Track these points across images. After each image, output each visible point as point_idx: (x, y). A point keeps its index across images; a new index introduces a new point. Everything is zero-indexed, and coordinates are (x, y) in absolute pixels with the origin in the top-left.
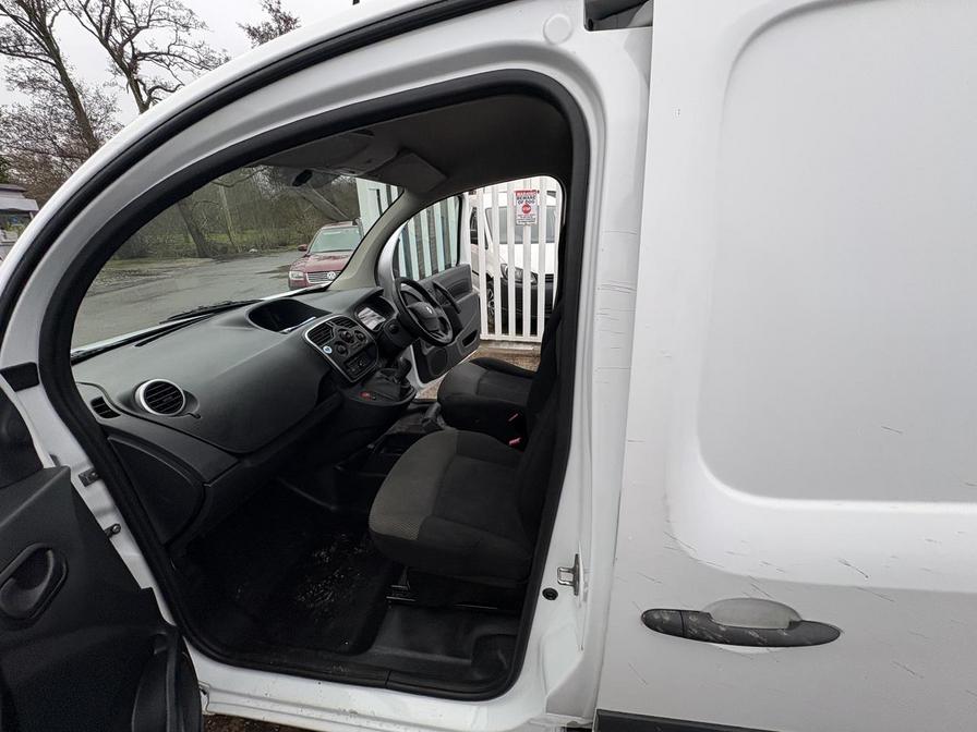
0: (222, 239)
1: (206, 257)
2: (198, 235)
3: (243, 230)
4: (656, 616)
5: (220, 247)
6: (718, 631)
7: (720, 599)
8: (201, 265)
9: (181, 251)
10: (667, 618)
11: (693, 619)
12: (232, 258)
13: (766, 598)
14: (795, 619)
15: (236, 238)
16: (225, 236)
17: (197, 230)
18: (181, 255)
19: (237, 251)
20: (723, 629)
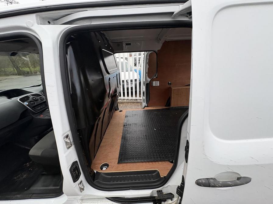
0: (27, 69)
1: (21, 75)
2: (17, 68)
3: (35, 67)
4: (200, 181)
5: (26, 72)
6: (220, 183)
7: (218, 173)
8: (18, 78)
9: (11, 73)
10: (204, 181)
11: (212, 181)
12: (30, 76)
13: (232, 171)
14: (239, 177)
15: (32, 69)
16: (28, 69)
17: (17, 67)
18: (11, 75)
19: (32, 73)
20: (221, 183)
